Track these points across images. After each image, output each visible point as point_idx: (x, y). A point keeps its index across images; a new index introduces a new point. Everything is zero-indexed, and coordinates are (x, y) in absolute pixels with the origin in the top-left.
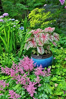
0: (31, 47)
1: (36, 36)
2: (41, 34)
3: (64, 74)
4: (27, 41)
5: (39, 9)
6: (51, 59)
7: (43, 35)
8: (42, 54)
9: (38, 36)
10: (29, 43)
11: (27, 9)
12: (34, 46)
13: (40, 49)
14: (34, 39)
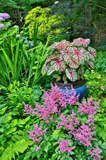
0: (56, 69)
1: (63, 52)
2: (72, 49)
3: (104, 109)
4: (48, 61)
5: (42, 9)
6: (84, 88)
7: (76, 51)
8: (74, 81)
9: (67, 53)
10: (52, 64)
11: (19, 7)
12: (60, 69)
13: (71, 73)
14: (60, 57)
